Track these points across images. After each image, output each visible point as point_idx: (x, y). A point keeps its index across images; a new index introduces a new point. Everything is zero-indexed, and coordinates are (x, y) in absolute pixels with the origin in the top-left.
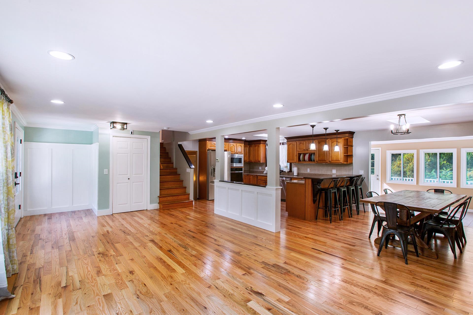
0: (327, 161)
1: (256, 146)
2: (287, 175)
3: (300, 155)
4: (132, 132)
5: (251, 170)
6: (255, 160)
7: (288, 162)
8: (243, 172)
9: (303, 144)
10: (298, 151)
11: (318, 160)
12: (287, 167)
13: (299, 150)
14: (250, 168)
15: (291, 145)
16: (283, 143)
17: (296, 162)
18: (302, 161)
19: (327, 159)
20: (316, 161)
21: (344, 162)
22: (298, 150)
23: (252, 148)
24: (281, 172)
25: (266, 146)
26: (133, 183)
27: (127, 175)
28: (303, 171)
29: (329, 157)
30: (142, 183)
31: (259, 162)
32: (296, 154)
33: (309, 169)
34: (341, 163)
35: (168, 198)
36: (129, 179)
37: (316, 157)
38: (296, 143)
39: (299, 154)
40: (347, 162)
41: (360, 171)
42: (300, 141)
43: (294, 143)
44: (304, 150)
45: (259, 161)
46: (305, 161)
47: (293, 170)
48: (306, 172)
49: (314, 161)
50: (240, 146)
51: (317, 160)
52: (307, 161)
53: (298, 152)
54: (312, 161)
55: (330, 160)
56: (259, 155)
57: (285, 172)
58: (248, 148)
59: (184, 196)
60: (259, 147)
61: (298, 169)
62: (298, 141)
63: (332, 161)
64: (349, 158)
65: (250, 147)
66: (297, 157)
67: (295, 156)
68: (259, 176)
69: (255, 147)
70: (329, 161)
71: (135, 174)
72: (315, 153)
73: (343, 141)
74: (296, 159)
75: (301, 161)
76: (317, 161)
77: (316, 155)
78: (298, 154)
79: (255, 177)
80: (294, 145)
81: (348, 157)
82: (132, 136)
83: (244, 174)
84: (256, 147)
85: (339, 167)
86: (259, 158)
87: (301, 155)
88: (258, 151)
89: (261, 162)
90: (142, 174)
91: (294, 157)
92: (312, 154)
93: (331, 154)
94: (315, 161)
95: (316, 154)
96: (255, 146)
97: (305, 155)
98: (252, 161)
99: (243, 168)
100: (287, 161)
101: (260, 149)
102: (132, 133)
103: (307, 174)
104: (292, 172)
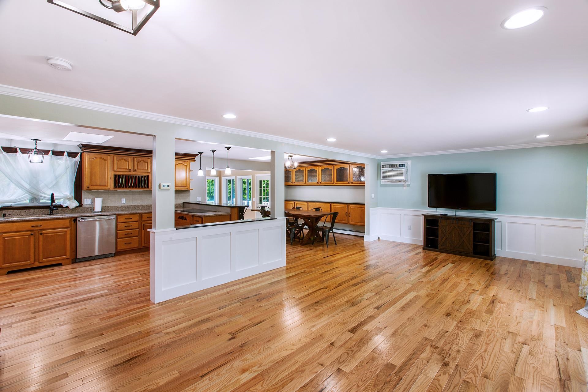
3: (117, 177)
12: (72, 198)
13: (118, 170)
15: (98, 159)
17: (108, 189)
18: (123, 187)
22: (115, 169)
32: (109, 175)
33: (123, 199)
38: (109, 157)
42: (120, 155)
43: (106, 157)
46: (129, 187)
52: (132, 187)
53: (113, 173)
57: (67, 207)
62: (115, 155)
66: (113, 181)
67: (109, 178)
74: (110, 183)
75: (119, 187)
78: (114, 176)
80: (106, 160)
91: (105, 180)
92: (142, 177)
103: (121, 207)
104: (83, 206)
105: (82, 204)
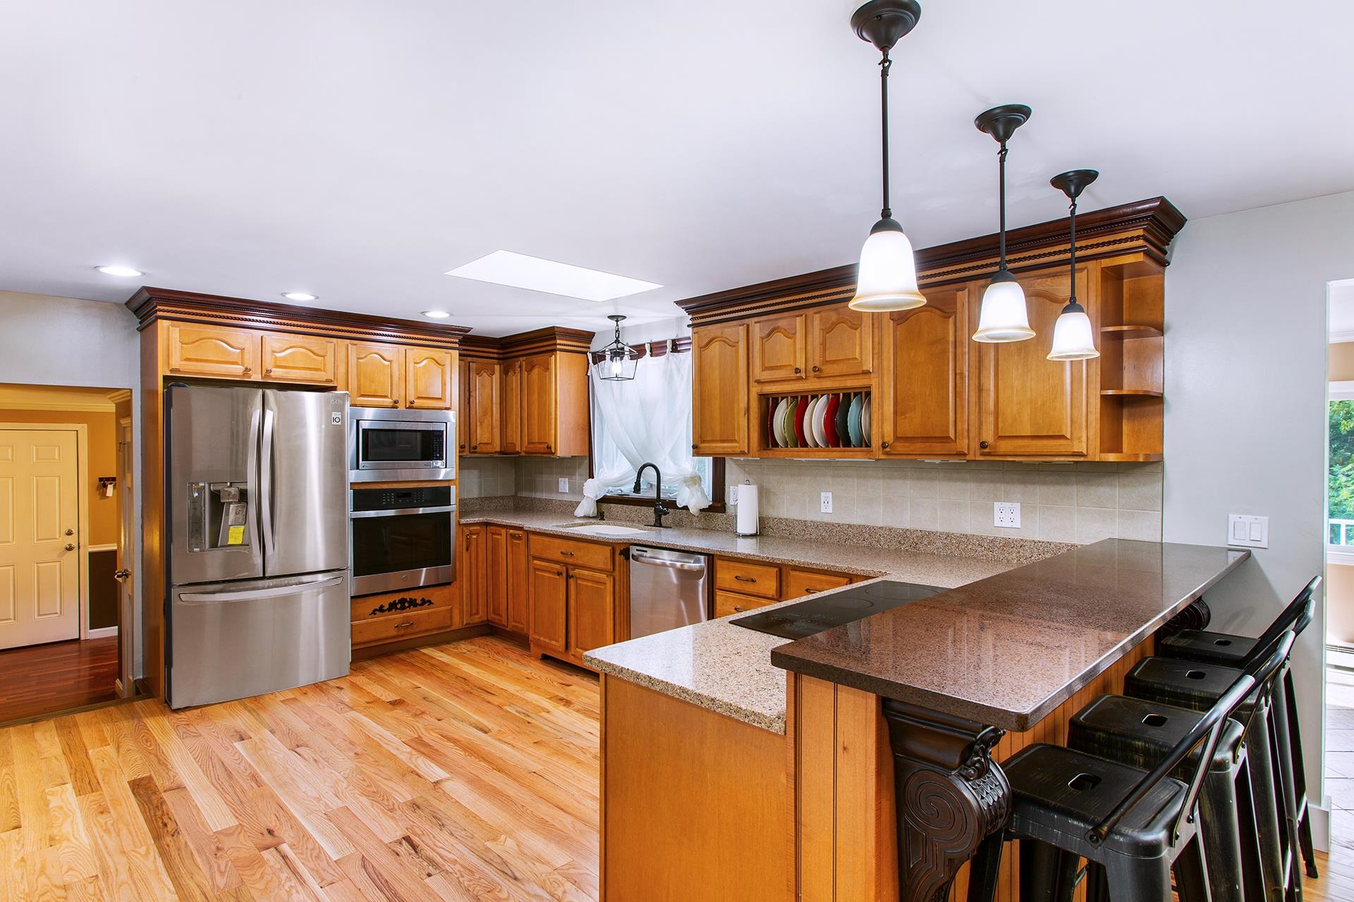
0: (962, 445)
1: (533, 367)
2: (698, 525)
3: (769, 404)
5: (524, 494)
6: (529, 443)
7: (697, 450)
8: (453, 507)
9: (791, 335)
10: (759, 382)
11: (897, 438)
12: (695, 480)
13: (766, 376)
14: (518, 487)
15: (716, 346)
16: (673, 341)
17: (742, 453)
18: (786, 445)
19: (963, 426)
20: (876, 443)
21: (1102, 451)
22: (758, 373)
23: (514, 380)
24: (666, 513)
25: (589, 363)
28: (789, 508)
29: (974, 418)
31: (549, 450)
32: (745, 400)
33: (826, 496)
34: (1081, 455)
37: (875, 417)
38: (742, 330)
39: (763, 397)
40: (1117, 448)
41: (1233, 517)
42: (772, 317)
43: (735, 331)
44: (797, 371)
45: (549, 448)
46: (805, 444)
47: (730, 500)
48: (810, 516)
49: (865, 443)
50: (433, 364)
51: (889, 438)
52: (817, 445)
53: (755, 390)
54: (848, 443)
55: (988, 436)
56: (550, 414)
57: (686, 508)
58: (496, 377)
60: (547, 369)
61: (764, 495)
62: (756, 319)
63: (1005, 446)
64: (1131, 417)
65: (505, 372)
66: (755, 422)
67: (742, 412)
68: (532, 537)
69: (529, 371)
70: (975, 445)
72: (868, 394)
73: (1092, 285)
74: (745, 430)
75: (776, 444)
76: (884, 446)
77: (881, 405)
78: (760, 401)
79: (519, 538)
80: (734, 345)
81: (1125, 411)
83: (463, 521)
84: (536, 371)
85: (1045, 483)
86: (550, 430)
87: (776, 404)
88: (544, 390)
89: (561, 452)
91: (734, 418)
92: (847, 397)
93: (992, 393)
94: (873, 445)
95: (882, 397)
96: (530, 369)
97: (801, 403)
98: (518, 449)
99: (453, 489)
100: (694, 447)
101: (550, 382)
103: (817, 525)
104: (727, 511)
105: (726, 502)
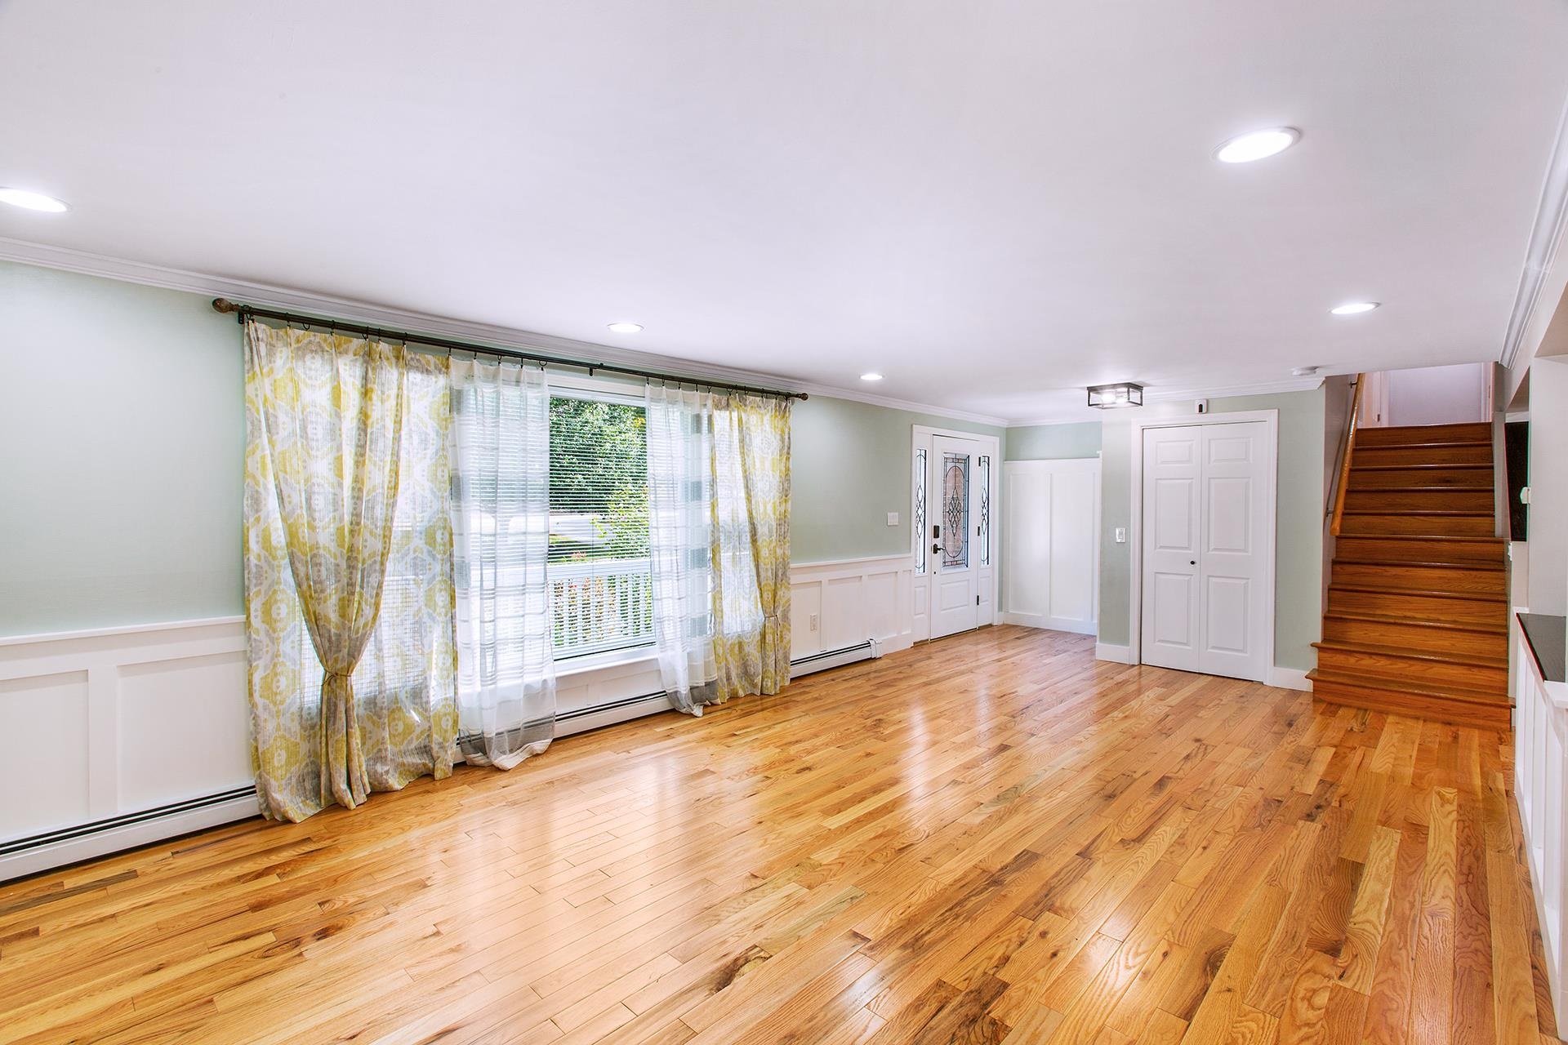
4: (1201, 406)
26: (1210, 578)
27: (1190, 550)
30: (1247, 583)
35: (1363, 662)
36: (1193, 563)
59: (1465, 672)
71: (1216, 549)
82: (1203, 418)
90: (1245, 550)
102: (1201, 410)
